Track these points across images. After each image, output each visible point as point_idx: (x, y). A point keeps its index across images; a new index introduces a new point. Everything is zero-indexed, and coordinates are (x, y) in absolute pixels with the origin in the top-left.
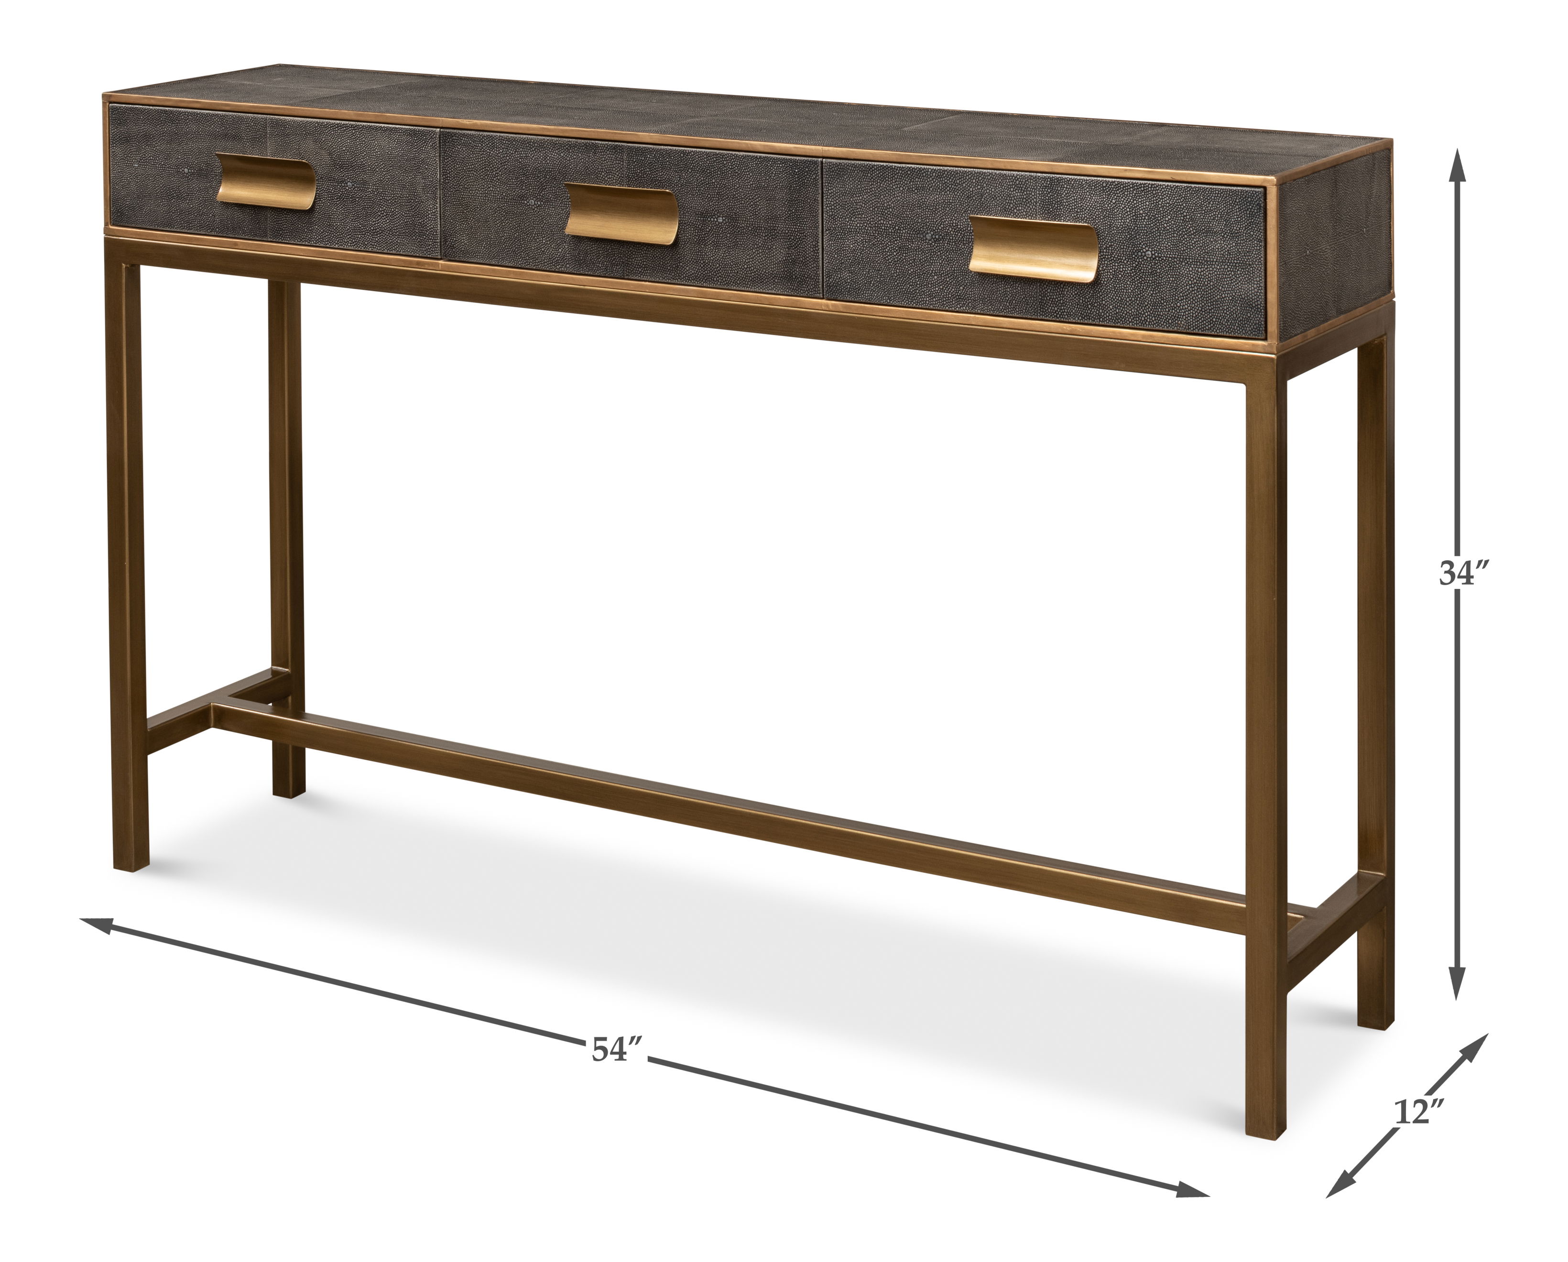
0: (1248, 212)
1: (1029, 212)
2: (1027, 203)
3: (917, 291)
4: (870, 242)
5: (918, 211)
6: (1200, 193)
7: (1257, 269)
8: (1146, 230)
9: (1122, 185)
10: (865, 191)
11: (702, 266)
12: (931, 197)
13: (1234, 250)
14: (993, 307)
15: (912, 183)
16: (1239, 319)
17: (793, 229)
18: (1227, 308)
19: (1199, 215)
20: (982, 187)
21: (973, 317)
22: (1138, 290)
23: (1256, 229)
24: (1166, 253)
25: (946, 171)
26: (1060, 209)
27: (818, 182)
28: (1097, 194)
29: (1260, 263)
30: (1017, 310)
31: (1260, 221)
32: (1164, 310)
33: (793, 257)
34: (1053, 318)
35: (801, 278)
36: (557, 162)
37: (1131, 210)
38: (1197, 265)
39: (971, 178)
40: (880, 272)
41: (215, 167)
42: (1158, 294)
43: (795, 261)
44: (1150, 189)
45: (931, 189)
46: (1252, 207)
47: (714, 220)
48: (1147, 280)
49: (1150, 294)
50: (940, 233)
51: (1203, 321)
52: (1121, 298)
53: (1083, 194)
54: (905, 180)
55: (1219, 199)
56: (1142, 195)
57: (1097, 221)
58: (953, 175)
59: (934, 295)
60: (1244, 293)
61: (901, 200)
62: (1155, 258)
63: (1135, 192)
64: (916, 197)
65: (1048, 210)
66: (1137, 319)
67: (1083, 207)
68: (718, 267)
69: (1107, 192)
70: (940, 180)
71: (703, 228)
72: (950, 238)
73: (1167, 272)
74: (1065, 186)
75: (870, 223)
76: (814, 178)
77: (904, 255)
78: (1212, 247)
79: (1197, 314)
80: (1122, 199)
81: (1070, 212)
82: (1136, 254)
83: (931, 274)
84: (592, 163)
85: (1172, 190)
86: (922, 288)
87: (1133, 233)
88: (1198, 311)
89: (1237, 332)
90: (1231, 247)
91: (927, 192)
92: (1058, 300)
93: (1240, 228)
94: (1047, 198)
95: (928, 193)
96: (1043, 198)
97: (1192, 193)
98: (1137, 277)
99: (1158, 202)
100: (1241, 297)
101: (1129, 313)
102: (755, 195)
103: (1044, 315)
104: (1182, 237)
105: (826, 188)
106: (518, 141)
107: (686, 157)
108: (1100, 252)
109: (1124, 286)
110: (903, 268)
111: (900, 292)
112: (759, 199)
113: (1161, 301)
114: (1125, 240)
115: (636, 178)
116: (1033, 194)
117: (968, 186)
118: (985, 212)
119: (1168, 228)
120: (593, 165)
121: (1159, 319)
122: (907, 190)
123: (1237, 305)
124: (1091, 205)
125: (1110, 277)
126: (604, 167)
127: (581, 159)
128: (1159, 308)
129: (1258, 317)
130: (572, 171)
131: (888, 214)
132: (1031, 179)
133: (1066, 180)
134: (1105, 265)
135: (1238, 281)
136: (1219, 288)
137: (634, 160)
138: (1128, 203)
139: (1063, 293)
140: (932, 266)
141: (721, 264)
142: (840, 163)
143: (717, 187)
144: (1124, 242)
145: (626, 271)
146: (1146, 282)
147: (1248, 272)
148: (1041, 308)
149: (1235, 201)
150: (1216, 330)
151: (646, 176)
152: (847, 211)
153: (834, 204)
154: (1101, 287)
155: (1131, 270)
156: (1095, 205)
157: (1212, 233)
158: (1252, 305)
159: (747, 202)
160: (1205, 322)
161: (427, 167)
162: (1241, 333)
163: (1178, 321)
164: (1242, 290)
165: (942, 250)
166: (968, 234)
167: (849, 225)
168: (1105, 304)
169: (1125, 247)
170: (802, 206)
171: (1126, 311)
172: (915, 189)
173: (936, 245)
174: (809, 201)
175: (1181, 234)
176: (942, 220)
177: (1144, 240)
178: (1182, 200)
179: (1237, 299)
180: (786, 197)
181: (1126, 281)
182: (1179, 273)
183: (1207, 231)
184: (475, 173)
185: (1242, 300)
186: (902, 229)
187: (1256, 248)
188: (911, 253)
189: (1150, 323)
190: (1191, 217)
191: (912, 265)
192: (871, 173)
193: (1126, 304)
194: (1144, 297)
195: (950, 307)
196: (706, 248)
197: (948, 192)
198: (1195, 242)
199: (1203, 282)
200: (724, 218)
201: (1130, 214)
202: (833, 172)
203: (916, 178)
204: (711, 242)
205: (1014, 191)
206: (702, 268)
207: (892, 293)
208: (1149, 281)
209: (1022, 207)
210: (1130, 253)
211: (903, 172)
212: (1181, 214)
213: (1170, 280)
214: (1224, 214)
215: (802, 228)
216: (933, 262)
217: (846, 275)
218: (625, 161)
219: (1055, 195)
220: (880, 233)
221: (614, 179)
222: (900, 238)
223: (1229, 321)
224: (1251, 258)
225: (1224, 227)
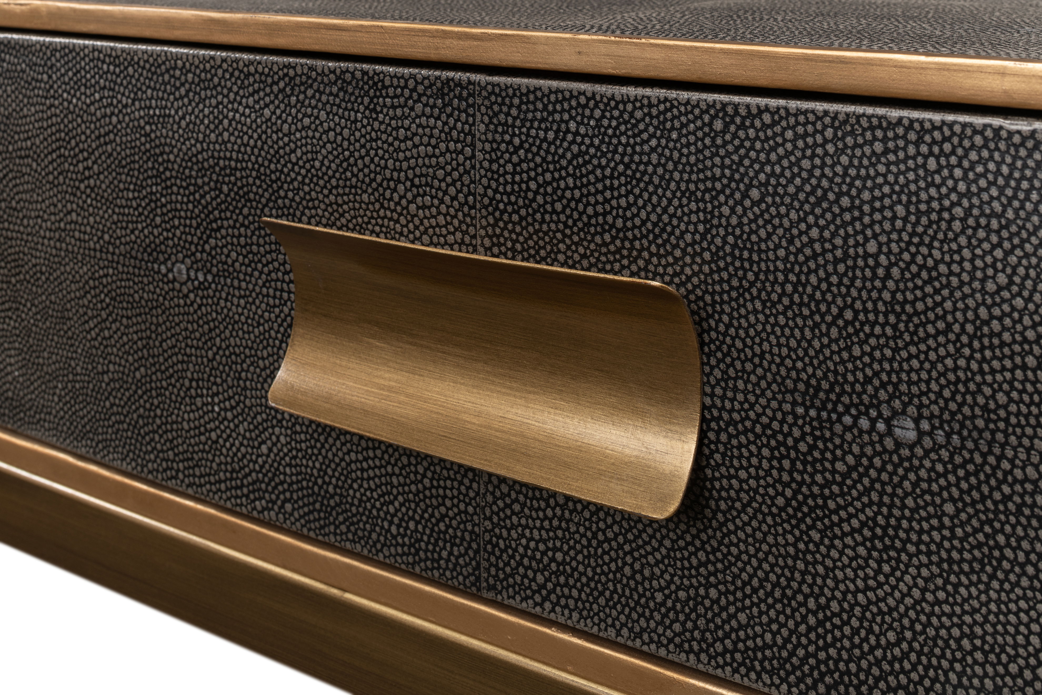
37: (827, 234)
63: (844, 159)
99: (949, 210)
134: (721, 448)
138: (814, 206)
156: (681, 206)
181: (803, 527)
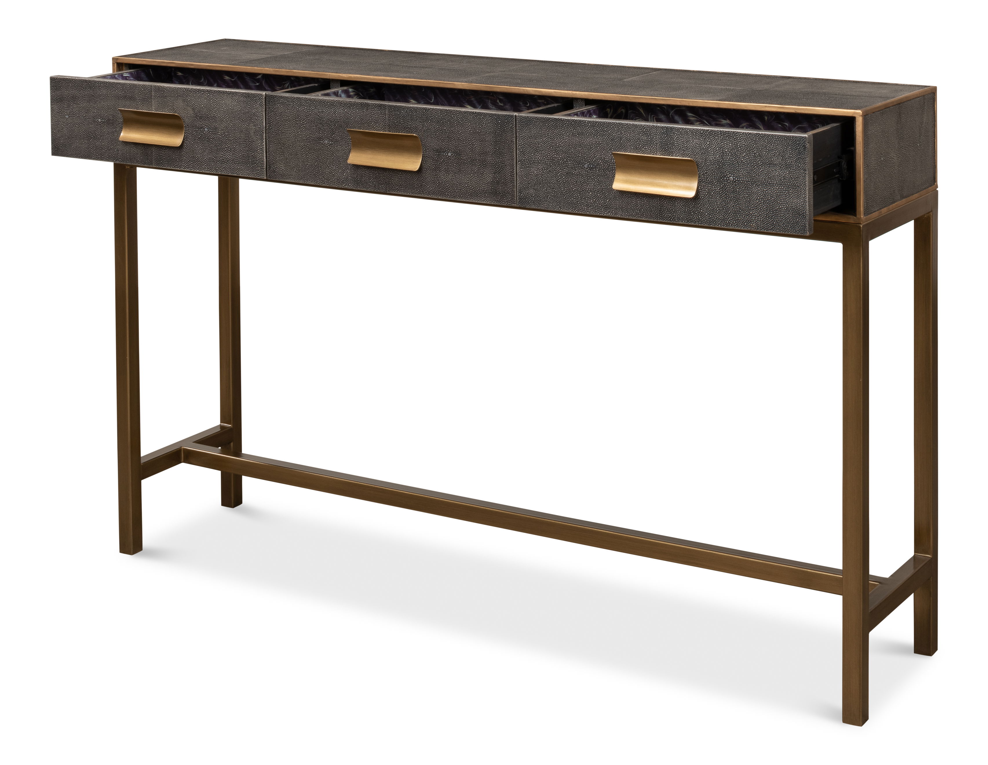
0: (797, 151)
1: (652, 150)
2: (651, 144)
3: (579, 202)
4: (547, 169)
5: (579, 149)
6: (765, 138)
7: (803, 189)
8: (730, 163)
9: (713, 132)
10: (544, 135)
11: (438, 185)
12: (588, 140)
13: (788, 176)
14: (629, 213)
15: (575, 130)
16: (791, 223)
17: (498, 161)
18: (783, 215)
19: (764, 153)
20: (621, 133)
22: (724, 203)
23: (802, 162)
24: (743, 178)
25: (598, 122)
26: (673, 148)
27: (514, 129)
28: (697, 138)
29: (805, 185)
30: (645, 215)
31: (805, 157)
32: (742, 216)
33: (498, 179)
34: (668, 221)
35: (503, 194)
36: (342, 115)
37: (719, 149)
38: (763, 186)
39: (614, 127)
40: (554, 190)
41: (118, 118)
42: (738, 206)
43: (498, 182)
44: (732, 135)
45: (588, 134)
46: (800, 147)
47: (445, 154)
48: (730, 196)
49: (732, 206)
50: (594, 164)
51: (767, 224)
52: (713, 208)
53: (688, 138)
54: (571, 128)
55: (778, 142)
56: (727, 139)
57: (697, 157)
58: (602, 125)
59: (589, 205)
60: (794, 205)
61: (568, 141)
62: (735, 181)
63: (722, 137)
64: (577, 139)
65: (665, 148)
66: (724, 222)
67: (688, 147)
68: (448, 186)
69: (704, 137)
70: (594, 128)
71: (438, 159)
72: (600, 167)
73: (743, 191)
74: (676, 133)
75: (547, 157)
76: (511, 127)
77: (570, 178)
78: (773, 174)
79: (763, 219)
80: (714, 142)
81: (679, 150)
82: (723, 178)
83: (588, 191)
84: (365, 116)
85: (746, 136)
86: (582, 201)
87: (721, 164)
88: (764, 217)
89: (790, 231)
90: (786, 174)
91: (585, 136)
92: (671, 209)
93: (791, 162)
94: (664, 141)
95: (586, 137)
96: (661, 140)
97: (760, 138)
98: (723, 194)
99: (737, 144)
100: (792, 208)
101: (718, 218)
102: (472, 138)
103: (662, 219)
104: (753, 167)
105: (519, 133)
106: (317, 101)
107: (427, 113)
108: (699, 177)
109: (715, 200)
110: (569, 187)
111: (567, 203)
112: (475, 140)
113: (739, 210)
115: (394, 126)
116: (655, 138)
117: (612, 133)
118: (623, 150)
119: (744, 161)
120: (366, 117)
121: (738, 222)
122: (572, 135)
123: (790, 213)
124: (693, 145)
125: (706, 194)
126: (373, 119)
127: (358, 114)
128: (738, 215)
129: (804, 221)
130: (352, 121)
131: (559, 151)
132: (653, 128)
133: (676, 129)
134: (703, 186)
135: (790, 197)
136: (778, 202)
137: (393, 114)
138: (717, 144)
139: (675, 204)
140: (588, 186)
141: (450, 184)
142: (527, 117)
143: (447, 132)
144: (715, 170)
145: (388, 188)
146: (730, 197)
147: (797, 191)
148: (660, 214)
149: (789, 144)
150: (776, 230)
151: (401, 125)
152: (532, 149)
153: (524, 144)
154: (700, 200)
155: (720, 189)
156: (696, 146)
157: (773, 165)
158: (800, 213)
159: (467, 142)
160: (768, 224)
161: (256, 118)
162: (793, 232)
163: (751, 224)
164: (793, 203)
165: (595, 175)
166: (612, 164)
167: (534, 158)
168: (702, 212)
169: (716, 174)
170: (503, 146)
171: (717, 217)
172: (577, 134)
173: (591, 171)
174: (508, 142)
176: (595, 155)
177: (728, 169)
178: (753, 143)
179: (789, 209)
180: (493, 139)
181: (716, 197)
182: (752, 191)
183: (770, 163)
184: (289, 123)
185: (793, 210)
186: (568, 161)
187: (802, 175)
188: (574, 177)
189: (732, 225)
190: (759, 154)
191: (575, 185)
192: (548, 123)
193: (716, 212)
194: (728, 207)
195: (600, 213)
196: (440, 173)
197: (599, 137)
198: (762, 171)
199: (767, 198)
200: (452, 153)
201: (719, 152)
202: (523, 122)
203: (578, 127)
204: (443, 169)
205: (642, 136)
206: (437, 186)
207: (562, 203)
209: (647, 147)
210: (719, 178)
211: (569, 123)
212: (753, 152)
213: (745, 196)
214: (781, 152)
215: (503, 160)
216: (589, 183)
217: (532, 191)
218: (387, 115)
219: (670, 139)
220: (554, 163)
221: (379, 127)
222: (567, 167)
223: (784, 224)
224: (799, 182)
225: (781, 161)
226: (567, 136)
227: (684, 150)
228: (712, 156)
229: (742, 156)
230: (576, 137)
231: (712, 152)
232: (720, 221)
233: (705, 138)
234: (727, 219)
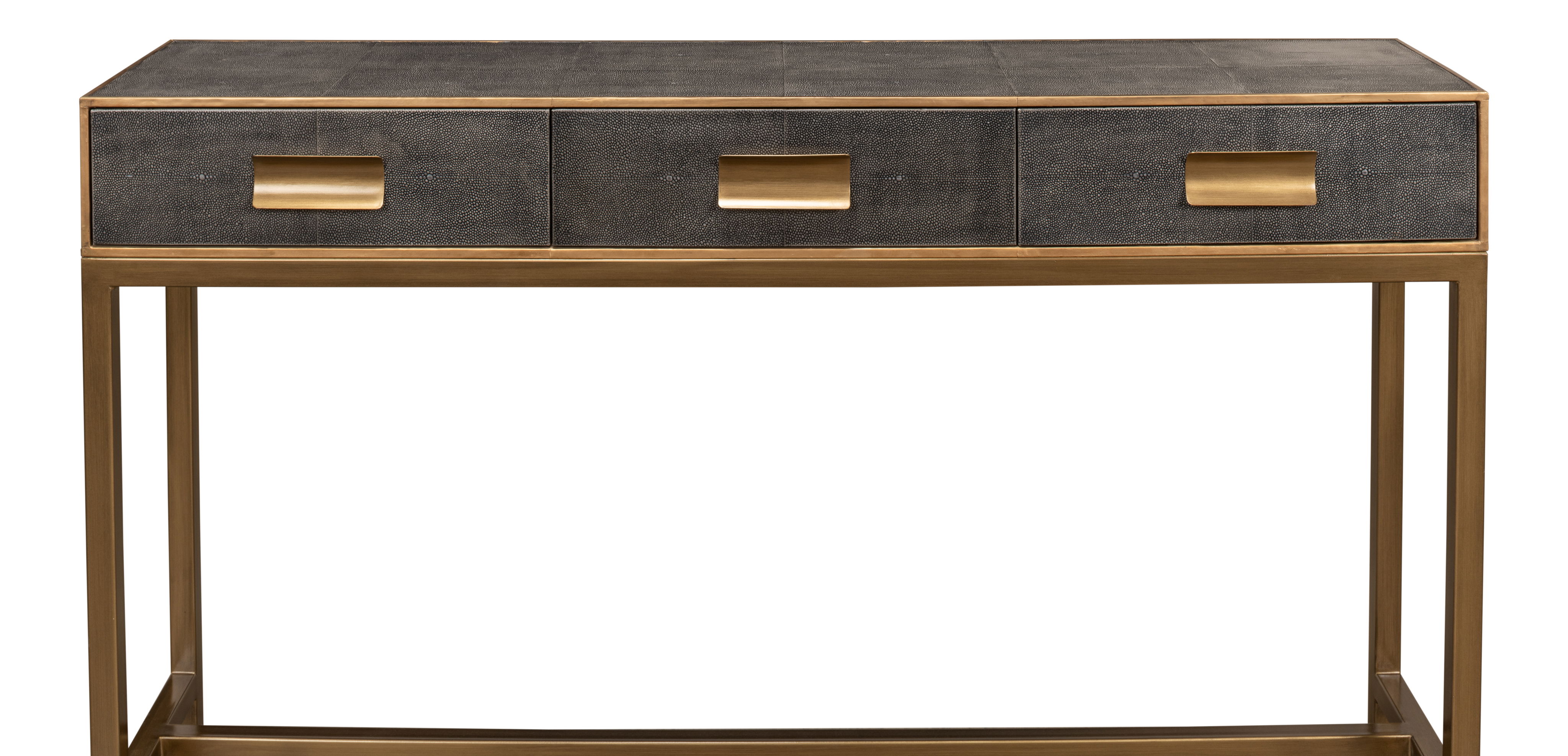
0: (1462, 126)
1: (1243, 143)
2: (1241, 135)
3: (1125, 229)
4: (1071, 186)
5: (1125, 151)
6: (1416, 111)
7: (1471, 176)
8: (1363, 150)
9: (1338, 110)
10: (1066, 137)
11: (877, 225)
12: (1140, 137)
13: (1448, 162)
14: (1205, 236)
15: (1118, 126)
16: (1453, 224)
17: (984, 181)
18: (1441, 215)
19: (1415, 132)
20: (1194, 123)
21: (1183, 249)
22: (1354, 206)
23: (1469, 140)
24: (1383, 170)
25: (1156, 111)
26: (1276, 137)
27: (1014, 132)
28: (1313, 121)
29: (1473, 171)
30: (1230, 237)
31: (1473, 133)
32: (1380, 222)
33: (984, 208)
34: (1267, 240)
35: (993, 229)
36: (701, 134)
37: (1347, 133)
38: (1412, 178)
39: (1182, 115)
41: (242, 171)
42: (1374, 208)
43: (986, 212)
44: (1366, 112)
45: (1139, 129)
46: (1466, 120)
48: (1363, 196)
49: (1366, 209)
50: (1149, 171)
52: (1337, 215)
53: (1299, 122)
54: (1111, 123)
56: (1359, 118)
57: (1313, 146)
58: (1162, 114)
59: (1141, 231)
60: (1457, 199)
61: (1106, 142)
62: (1371, 175)
63: (1352, 116)
64: (1122, 138)
65: (1263, 139)
66: (1353, 233)
67: (1299, 134)
68: (894, 226)
69: (1324, 118)
70: (1150, 120)
71: (879, 188)
72: (1159, 175)
73: (1383, 188)
74: (1281, 116)
75: (1072, 168)
76: (1008, 129)
77: (1109, 195)
78: (1428, 160)
79: (1412, 223)
80: (1339, 124)
81: (1286, 139)
82: (1352, 173)
83: (1140, 211)
84: (743, 132)
85: (1388, 111)
86: (1128, 226)
87: (1349, 154)
88: (1413, 220)
89: (1451, 236)
90: (1445, 158)
91: (1134, 133)
92: (1273, 224)
93: (1454, 141)
94: (1262, 128)
95: (1136, 134)
96: (1257, 129)
97: (1408, 112)
98: (1353, 194)
99: (1374, 124)
100: (1454, 203)
102: (941, 151)
103: (1258, 239)
104: (1398, 154)
105: (1023, 138)
106: (653, 115)
107: (859, 119)
108: (1316, 175)
109: (1340, 204)
110: (1108, 209)
111: (1104, 232)
112: (945, 153)
113: (1376, 215)
114: (1341, 162)
115: (798, 144)
116: (1248, 126)
117: (1179, 124)
118: (1196, 147)
119: (1384, 146)
120: (746, 134)
121: (1375, 231)
122: (1113, 133)
123: (1451, 211)
124: (1307, 131)
125: (1326, 197)
126: (759, 136)
127: (731, 130)
128: (1375, 221)
129: (1471, 220)
130: (720, 143)
131: (1092, 158)
132: (1245, 112)
133: (1282, 110)
134: (1322, 186)
135: (1452, 189)
136: (1434, 197)
137: (797, 126)
138: (1344, 127)
139: (1278, 216)
140: (1141, 204)
141: (900, 222)
142: (1038, 112)
143: (896, 145)
144: (1341, 163)
146: (1363, 198)
147: (1462, 179)
148: (1255, 233)
149: (1450, 117)
150: (1431, 236)
151: (811, 141)
152: (1045, 158)
153: (1031, 152)
154: (1317, 207)
155: (1348, 188)
156: (1311, 131)
157: (1427, 148)
158: (1465, 210)
159: (931, 158)
160: (1419, 229)
161: (533, 150)
162: (1455, 236)
163: (1394, 231)
164: (1456, 197)
165: (1150, 188)
166: (1179, 169)
167: (1049, 172)
168: (1321, 223)
169: (1341, 168)
170: (994, 158)
171: (1342, 227)
172: (1121, 131)
173: (1144, 183)
174: (1002, 151)
175: (1397, 151)
176: (1151, 158)
177: (1361, 159)
178: (1398, 120)
179: (1451, 205)
180: (976, 150)
181: (1342, 199)
182: (1395, 187)
183: (1422, 146)
184: (597, 153)
185: (1455, 206)
186: (1108, 170)
187: (1469, 157)
188: (1117, 193)
189: (1366, 236)
190: (1407, 134)
191: (1118, 205)
192: (1073, 119)
193: (1342, 220)
194: (1360, 212)
195: (1159, 241)
196: (882, 208)
197: (1157, 131)
198: (1410, 157)
199: (1418, 193)
200: (904, 176)
201: (1347, 136)
202: (1030, 120)
203: (1122, 120)
204: (888, 201)
205: (1228, 124)
206: (875, 228)
207: (1097, 233)
208: (1365, 197)
209: (1236, 139)
210: (1347, 173)
211: (1108, 116)
212: (1397, 132)
213: (1386, 194)
214: (1439, 129)
215: (995, 178)
216: (1142, 200)
217: (1044, 220)
218: (785, 128)
219: (1271, 125)
220: (1082, 176)
221: (769, 147)
222: (1105, 180)
223: (1443, 226)
224: (1465, 167)
225: (1439, 141)
226: (1104, 135)
227: (1293, 139)
228: (1336, 144)
229: (1382, 140)
230: (1119, 135)
231: (1337, 138)
232: (1348, 232)
233: (1327, 120)
234: (1359, 229)
